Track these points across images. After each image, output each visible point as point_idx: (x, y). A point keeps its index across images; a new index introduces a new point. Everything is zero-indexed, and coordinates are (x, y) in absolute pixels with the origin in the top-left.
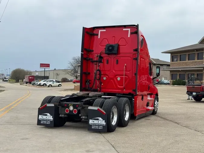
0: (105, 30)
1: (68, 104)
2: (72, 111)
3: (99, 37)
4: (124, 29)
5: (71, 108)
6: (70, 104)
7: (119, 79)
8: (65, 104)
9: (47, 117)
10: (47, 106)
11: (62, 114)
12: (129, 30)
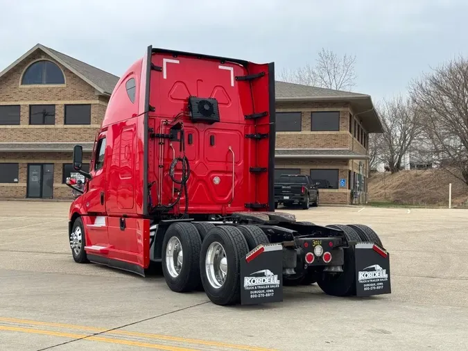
0: (177, 62)
1: (311, 243)
2: (321, 257)
3: (165, 77)
4: (220, 67)
5: (318, 251)
6: (315, 240)
7: (217, 180)
8: (305, 241)
9: (264, 280)
10: (265, 251)
11: (291, 268)
12: (231, 69)
